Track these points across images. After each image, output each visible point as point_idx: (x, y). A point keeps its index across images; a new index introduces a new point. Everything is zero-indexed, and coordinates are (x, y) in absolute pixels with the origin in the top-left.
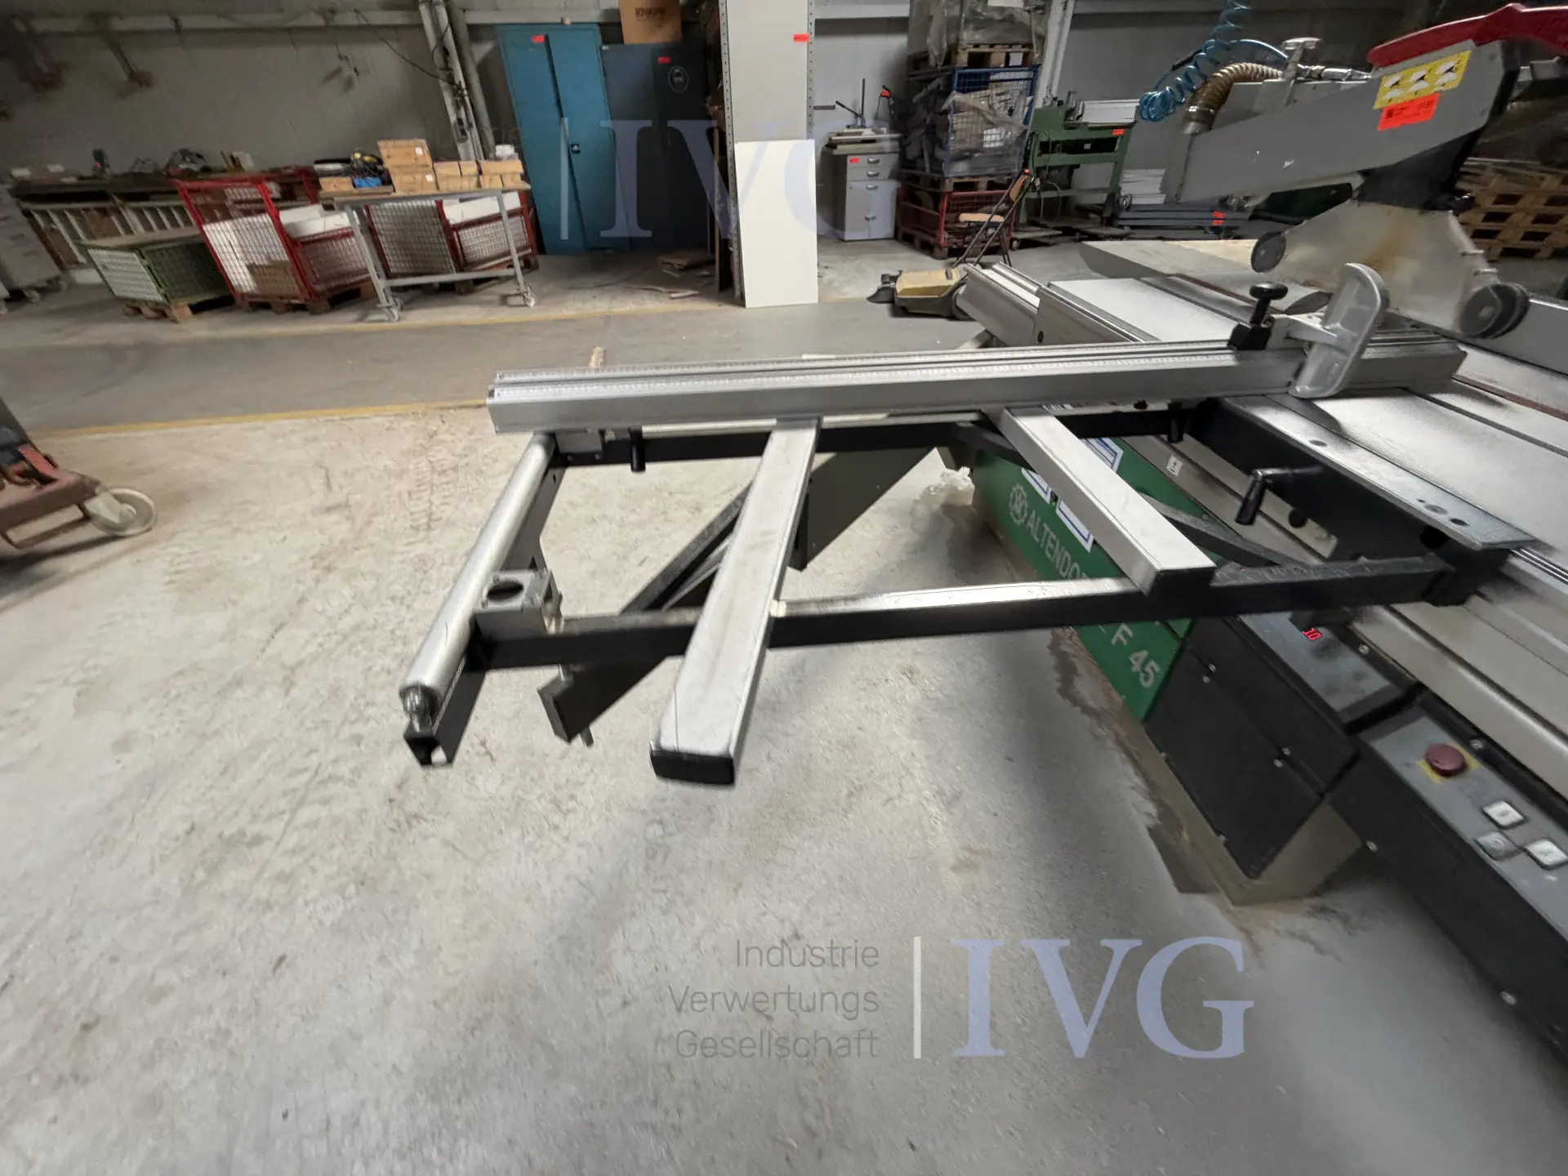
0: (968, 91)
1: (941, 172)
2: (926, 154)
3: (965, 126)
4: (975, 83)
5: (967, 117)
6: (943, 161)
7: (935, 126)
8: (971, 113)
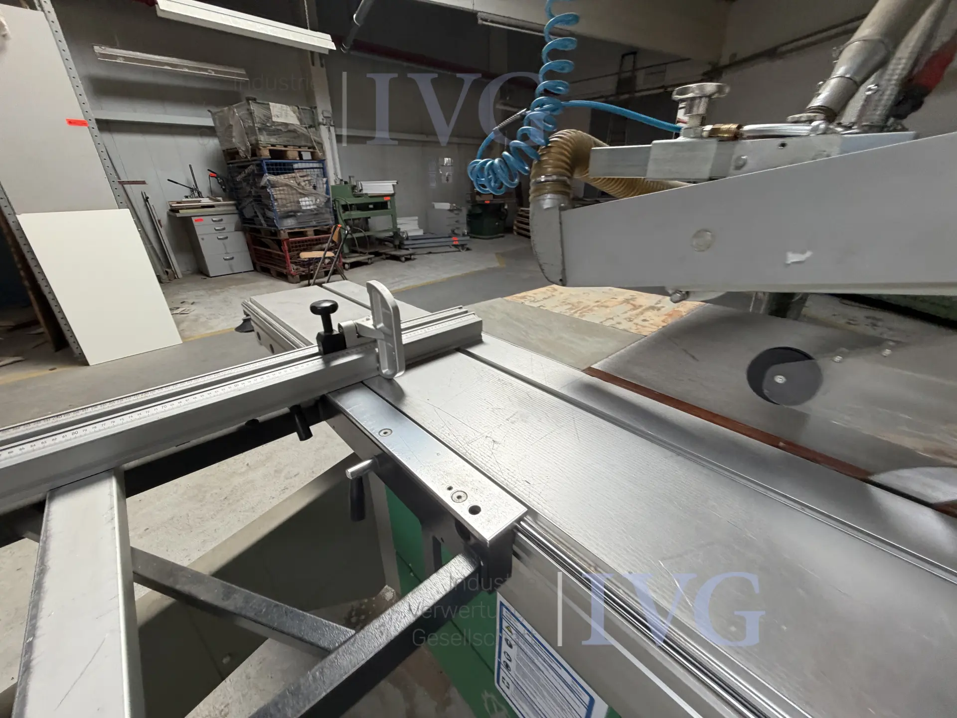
0: (278, 174)
1: (275, 226)
2: (259, 214)
3: (283, 196)
4: (281, 169)
5: (283, 190)
6: (274, 219)
7: (260, 196)
8: (285, 188)
